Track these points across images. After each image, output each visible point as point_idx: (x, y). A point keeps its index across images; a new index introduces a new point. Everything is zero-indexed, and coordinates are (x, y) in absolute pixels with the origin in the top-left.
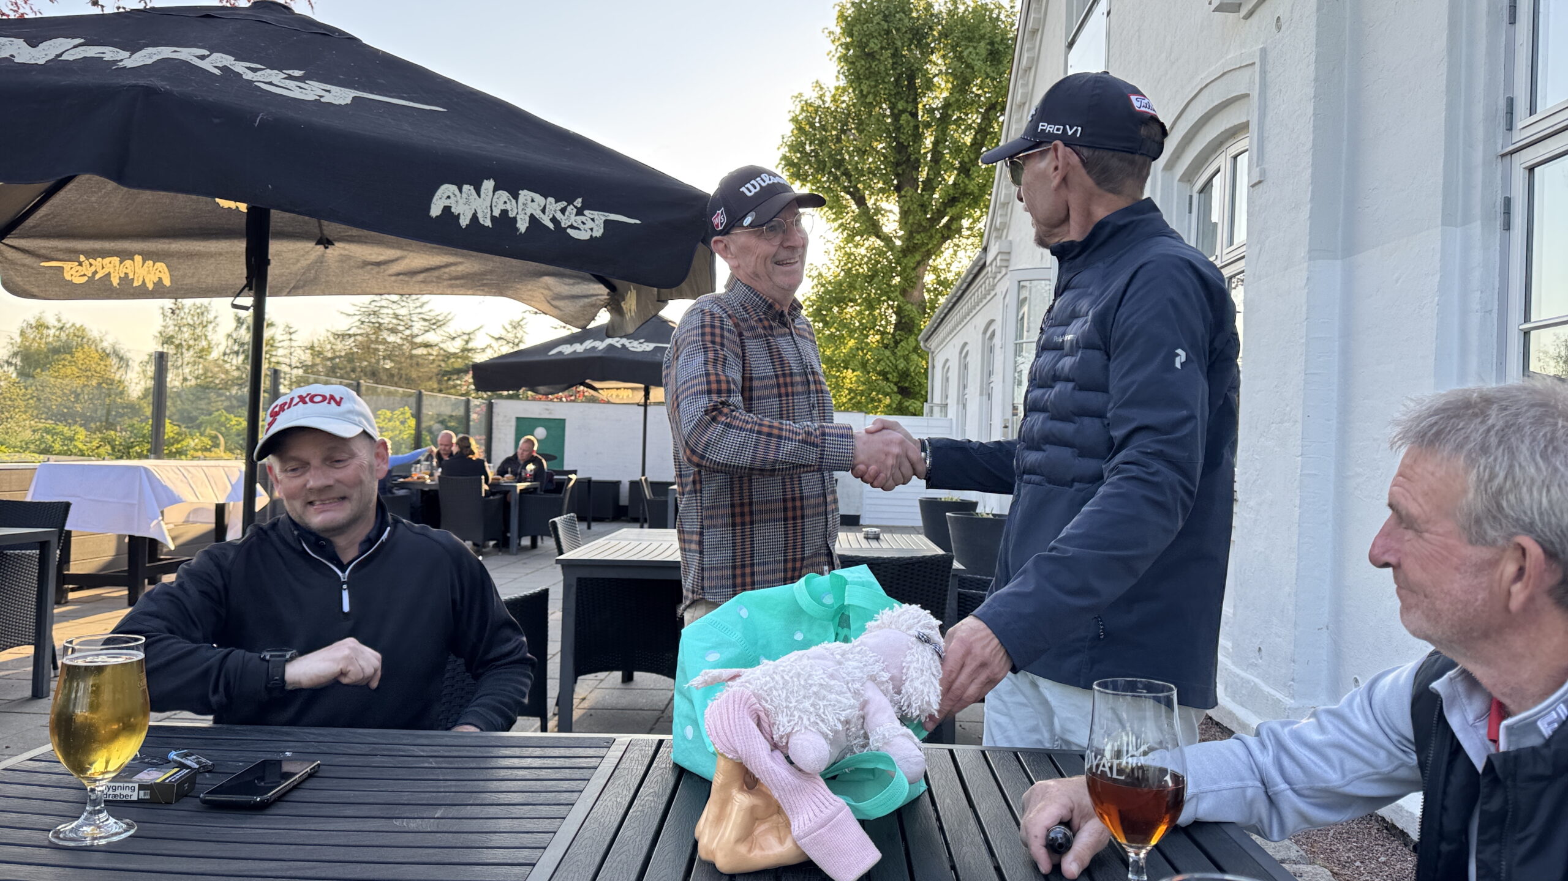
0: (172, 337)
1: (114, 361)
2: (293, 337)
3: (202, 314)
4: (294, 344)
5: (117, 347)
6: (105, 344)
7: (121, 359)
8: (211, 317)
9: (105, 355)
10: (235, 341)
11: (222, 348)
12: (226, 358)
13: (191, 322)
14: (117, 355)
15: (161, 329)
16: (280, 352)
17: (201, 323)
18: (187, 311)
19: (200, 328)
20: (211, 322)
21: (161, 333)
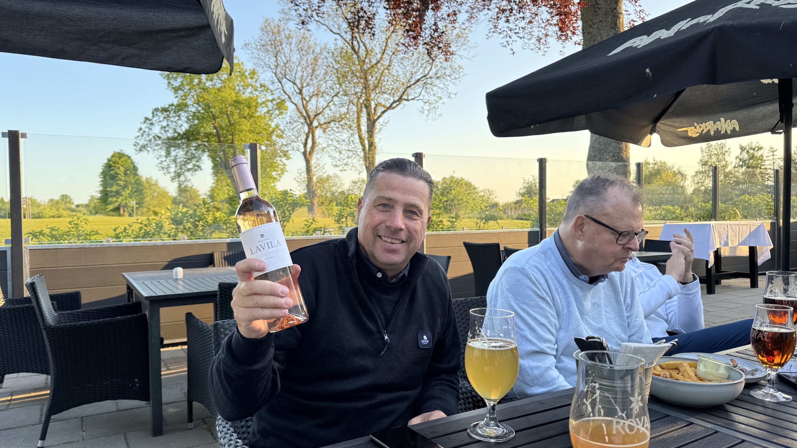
0: (707, 161)
1: (679, 176)
2: (775, 153)
3: (722, 148)
4: (775, 157)
5: (680, 170)
6: (675, 169)
7: (682, 175)
8: (727, 149)
9: (675, 174)
10: (740, 160)
11: (733, 165)
12: (736, 169)
13: (716, 153)
14: (680, 174)
15: (700, 158)
16: (767, 163)
17: (722, 152)
18: (713, 147)
19: (721, 155)
20: (727, 152)
21: (701, 160)
